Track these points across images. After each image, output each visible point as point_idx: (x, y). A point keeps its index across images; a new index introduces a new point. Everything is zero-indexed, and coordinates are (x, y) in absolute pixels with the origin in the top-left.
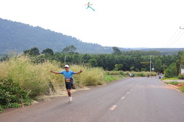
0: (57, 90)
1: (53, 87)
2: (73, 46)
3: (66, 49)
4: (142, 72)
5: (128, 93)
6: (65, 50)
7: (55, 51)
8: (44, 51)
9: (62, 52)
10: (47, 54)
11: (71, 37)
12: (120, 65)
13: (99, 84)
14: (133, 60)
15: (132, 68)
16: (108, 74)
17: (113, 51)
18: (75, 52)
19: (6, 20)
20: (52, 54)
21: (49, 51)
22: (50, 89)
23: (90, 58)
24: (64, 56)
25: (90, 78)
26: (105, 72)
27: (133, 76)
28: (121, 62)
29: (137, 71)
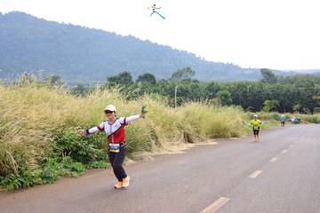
0: (163, 144)
1: (157, 138)
2: (188, 69)
3: (178, 74)
4: (315, 115)
5: (285, 151)
6: (175, 75)
7: (158, 77)
8: (140, 77)
9: (170, 79)
10: (146, 82)
11: (186, 52)
12: (273, 101)
13: (235, 136)
14: (299, 93)
15: (297, 106)
16: (252, 118)
17: (260, 76)
18: (193, 78)
19: (79, 27)
20: (154, 83)
21: (148, 78)
22: (153, 142)
23: (219, 89)
24: (174, 87)
25: (218, 125)
26: (246, 114)
27: (297, 122)
28: (276, 96)
29: (306, 113)
